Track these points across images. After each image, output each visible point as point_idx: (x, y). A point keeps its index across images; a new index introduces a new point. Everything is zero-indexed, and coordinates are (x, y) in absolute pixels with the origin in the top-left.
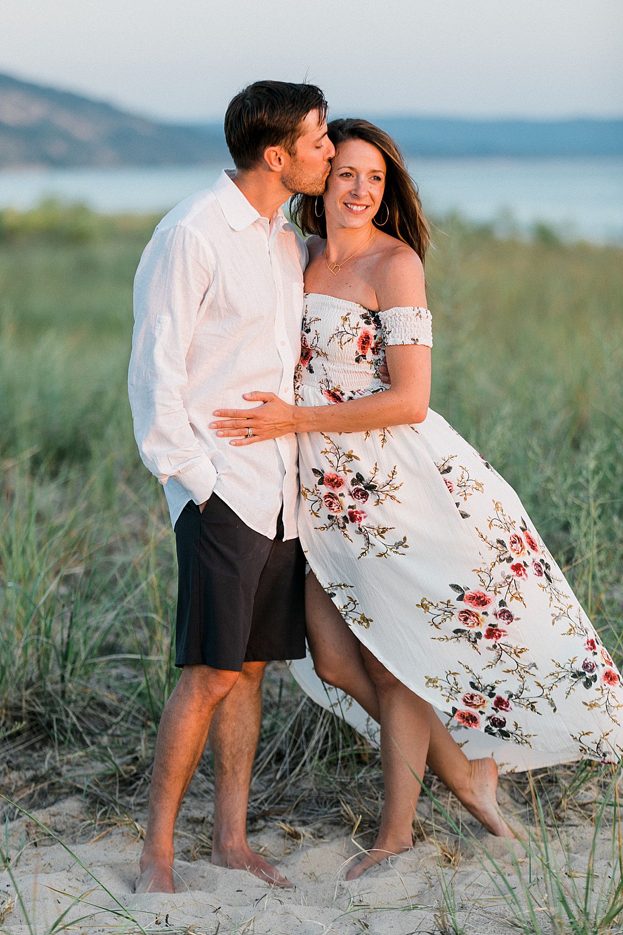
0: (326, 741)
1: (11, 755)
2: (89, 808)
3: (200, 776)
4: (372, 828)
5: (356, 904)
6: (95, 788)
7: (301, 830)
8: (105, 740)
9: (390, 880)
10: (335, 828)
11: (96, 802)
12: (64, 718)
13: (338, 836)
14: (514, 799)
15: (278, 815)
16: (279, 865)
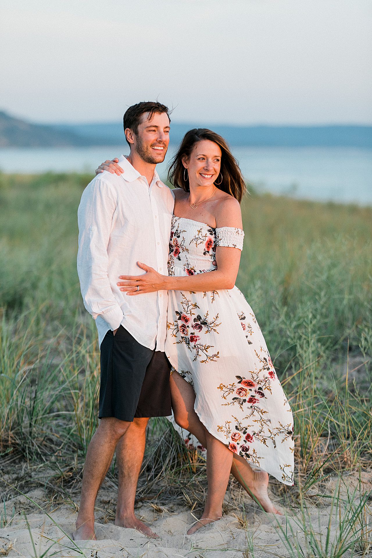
0: (174, 461)
1: (3, 466)
2: (47, 495)
3: (107, 478)
4: (200, 507)
5: (195, 547)
6: (50, 484)
7: (162, 508)
8: (53, 459)
9: (212, 535)
10: (180, 507)
11: (51, 491)
12: (31, 446)
13: (181, 511)
14: (274, 493)
15: (149, 500)
16: (151, 526)
